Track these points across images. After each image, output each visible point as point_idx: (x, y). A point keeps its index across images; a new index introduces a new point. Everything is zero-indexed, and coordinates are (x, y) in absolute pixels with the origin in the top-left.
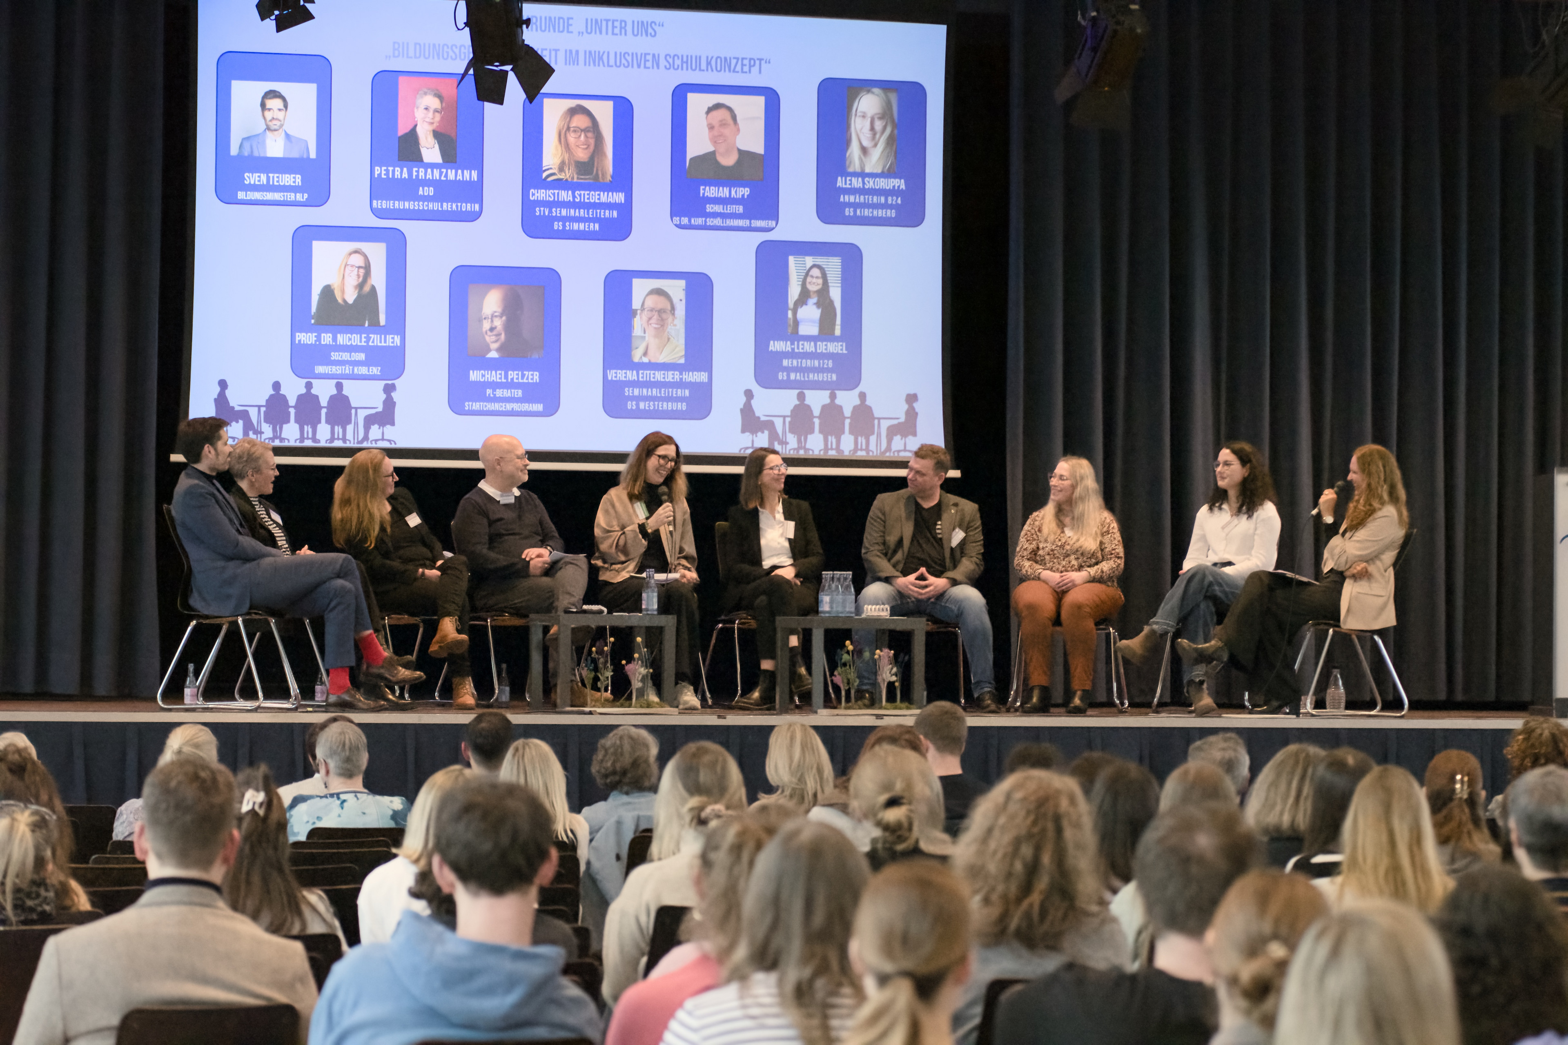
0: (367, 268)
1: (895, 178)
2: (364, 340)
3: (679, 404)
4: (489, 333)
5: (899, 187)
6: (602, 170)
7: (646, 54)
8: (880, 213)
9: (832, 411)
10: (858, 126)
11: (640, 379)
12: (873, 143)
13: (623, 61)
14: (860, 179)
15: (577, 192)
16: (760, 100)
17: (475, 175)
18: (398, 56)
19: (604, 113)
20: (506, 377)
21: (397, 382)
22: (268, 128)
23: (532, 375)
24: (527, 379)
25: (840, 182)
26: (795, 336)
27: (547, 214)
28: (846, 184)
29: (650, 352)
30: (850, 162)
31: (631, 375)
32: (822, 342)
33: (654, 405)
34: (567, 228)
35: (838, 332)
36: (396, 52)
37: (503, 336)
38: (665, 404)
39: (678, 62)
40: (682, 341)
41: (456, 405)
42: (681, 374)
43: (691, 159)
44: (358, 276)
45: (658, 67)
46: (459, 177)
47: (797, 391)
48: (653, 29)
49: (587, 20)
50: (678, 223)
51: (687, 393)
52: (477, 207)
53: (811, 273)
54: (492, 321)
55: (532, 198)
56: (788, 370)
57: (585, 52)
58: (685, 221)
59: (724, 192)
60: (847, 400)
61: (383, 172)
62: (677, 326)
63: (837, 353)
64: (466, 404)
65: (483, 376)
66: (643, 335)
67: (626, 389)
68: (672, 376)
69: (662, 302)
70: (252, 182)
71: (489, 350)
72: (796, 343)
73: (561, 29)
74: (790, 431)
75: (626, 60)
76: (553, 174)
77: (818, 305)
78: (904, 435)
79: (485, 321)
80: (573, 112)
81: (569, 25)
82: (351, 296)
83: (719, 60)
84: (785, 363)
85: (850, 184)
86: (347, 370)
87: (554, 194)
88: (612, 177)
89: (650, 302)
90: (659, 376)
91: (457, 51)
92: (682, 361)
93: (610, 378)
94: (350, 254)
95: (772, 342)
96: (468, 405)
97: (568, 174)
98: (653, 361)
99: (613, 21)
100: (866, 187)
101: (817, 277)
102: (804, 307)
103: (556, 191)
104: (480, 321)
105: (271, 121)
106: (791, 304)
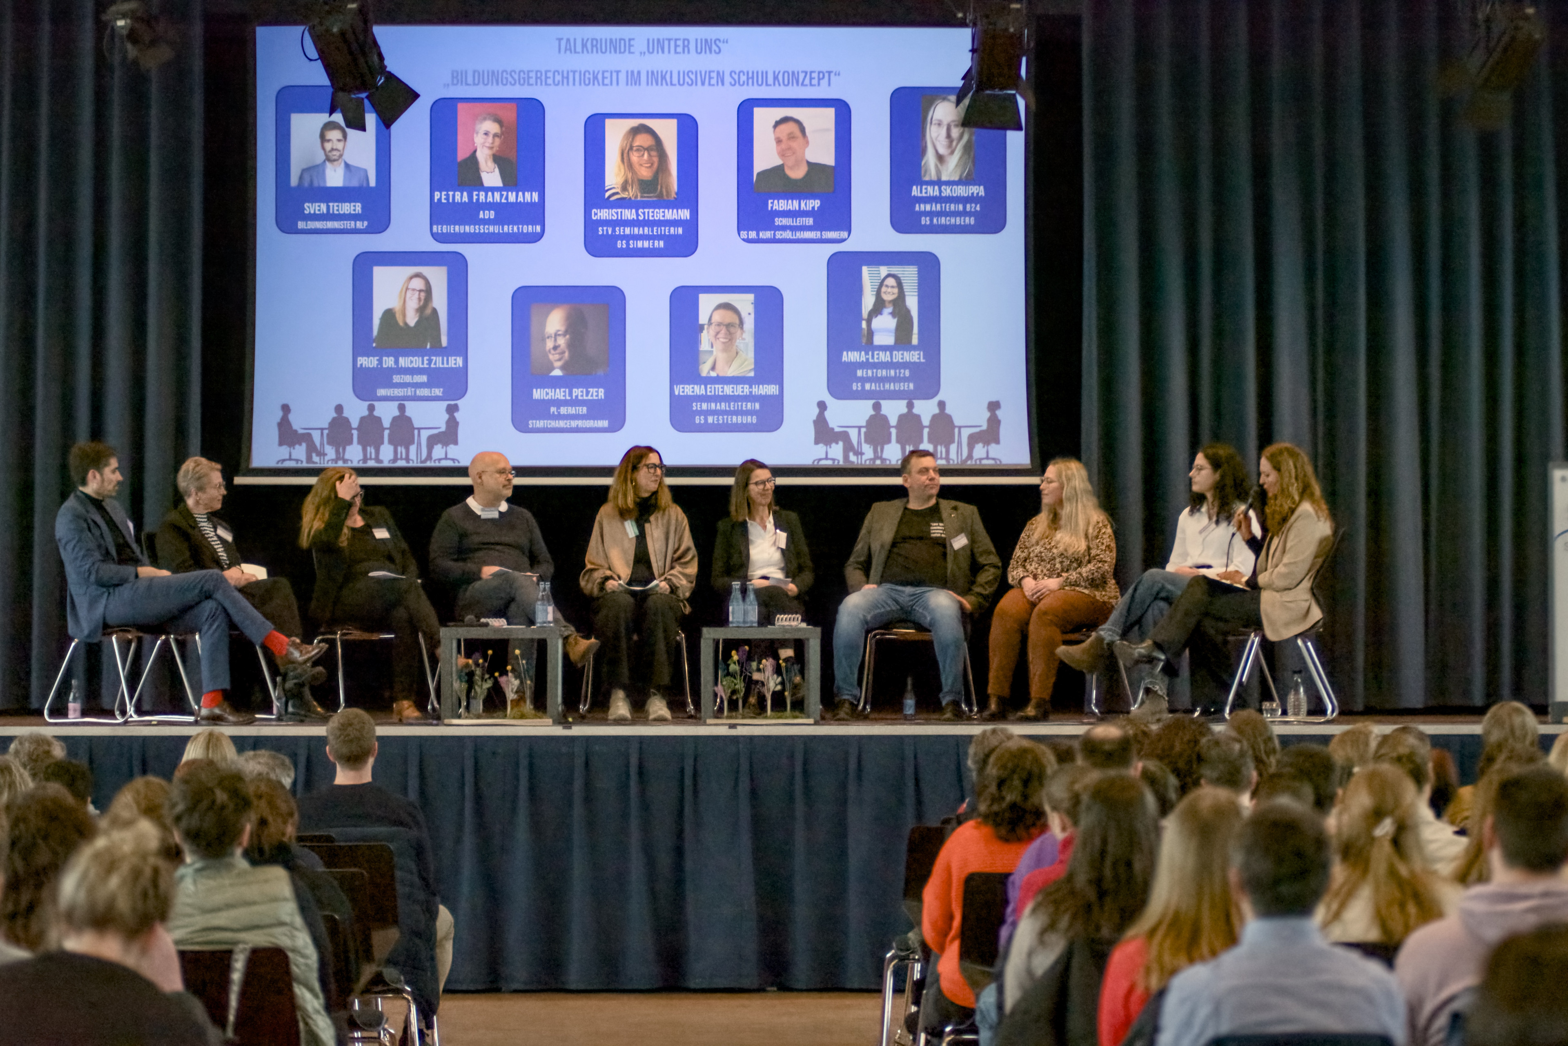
0: (428, 291)
1: (974, 185)
2: (426, 362)
3: (749, 417)
4: (552, 352)
5: (978, 194)
6: (667, 188)
7: (710, 72)
8: (958, 221)
9: (910, 421)
10: (934, 135)
11: (709, 394)
12: (949, 151)
13: (687, 79)
14: (936, 188)
15: (641, 211)
16: (830, 112)
17: (536, 196)
18: (457, 84)
19: (668, 131)
20: (571, 394)
21: (459, 402)
22: (328, 159)
23: (597, 392)
24: (592, 396)
25: (915, 191)
26: (869, 345)
27: (610, 233)
28: (921, 192)
29: (717, 366)
30: (926, 171)
31: (699, 390)
32: (898, 351)
33: (723, 419)
34: (631, 246)
35: (915, 341)
36: (455, 82)
37: (567, 355)
38: (734, 418)
39: (743, 78)
40: (751, 355)
41: (520, 423)
42: (751, 387)
43: (758, 174)
44: (419, 299)
45: (723, 84)
46: (520, 199)
47: (872, 402)
48: (718, 46)
49: (648, 40)
50: (746, 237)
51: (757, 406)
52: (538, 229)
53: (886, 283)
54: (555, 340)
55: (594, 218)
56: (864, 380)
57: (648, 72)
58: (753, 235)
59: (793, 205)
60: (926, 409)
61: (443, 197)
62: (746, 340)
63: (915, 363)
64: (530, 422)
65: (547, 394)
66: (710, 349)
67: (694, 404)
68: (742, 390)
69: (730, 317)
70: (312, 212)
71: (553, 369)
72: (870, 353)
73: (622, 50)
74: (866, 441)
75: (690, 79)
76: (617, 193)
77: (893, 314)
78: (987, 443)
79: (548, 341)
80: (635, 131)
81: (630, 46)
82: (412, 319)
83: (786, 75)
84: (859, 373)
85: (926, 193)
86: (409, 392)
87: (617, 213)
88: (677, 194)
89: (718, 317)
90: (728, 390)
91: (516, 77)
92: (752, 374)
93: (677, 393)
94: (411, 278)
95: (845, 353)
96: (532, 423)
97: (632, 193)
98: (721, 374)
99: (676, 40)
100: (943, 195)
101: (893, 287)
102: (879, 317)
103: (619, 210)
104: (543, 340)
105: (330, 151)
106: (865, 314)
